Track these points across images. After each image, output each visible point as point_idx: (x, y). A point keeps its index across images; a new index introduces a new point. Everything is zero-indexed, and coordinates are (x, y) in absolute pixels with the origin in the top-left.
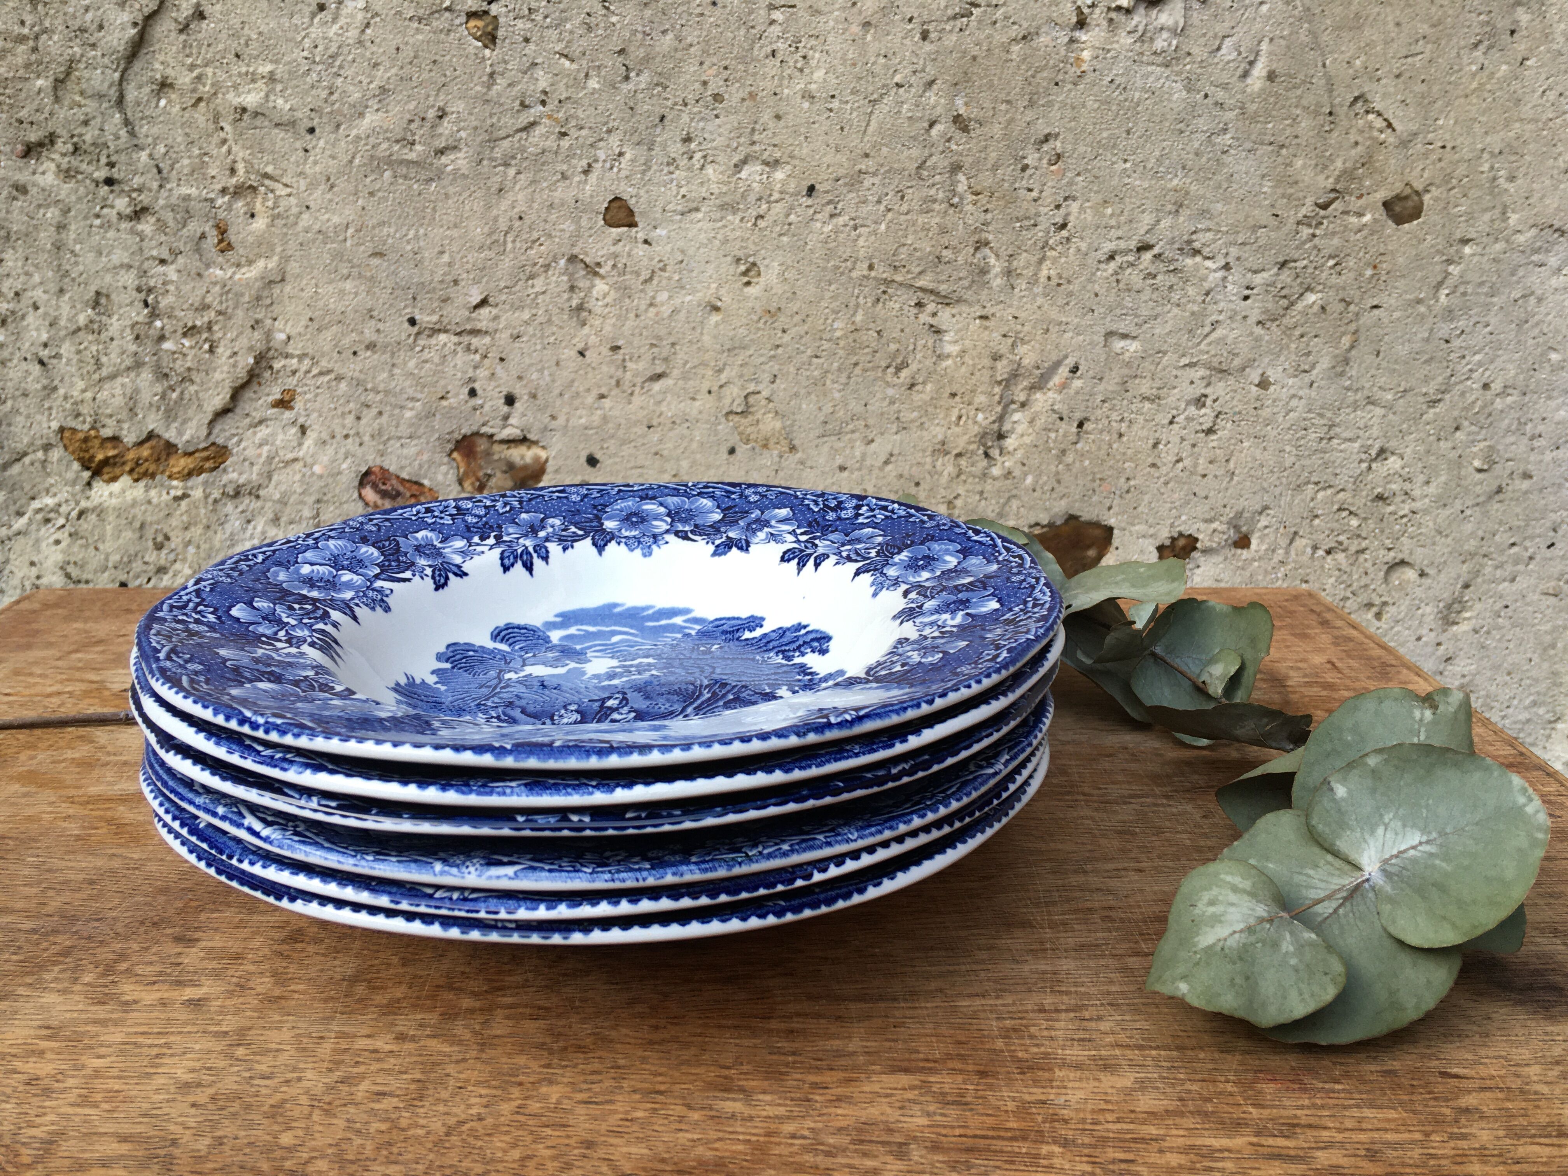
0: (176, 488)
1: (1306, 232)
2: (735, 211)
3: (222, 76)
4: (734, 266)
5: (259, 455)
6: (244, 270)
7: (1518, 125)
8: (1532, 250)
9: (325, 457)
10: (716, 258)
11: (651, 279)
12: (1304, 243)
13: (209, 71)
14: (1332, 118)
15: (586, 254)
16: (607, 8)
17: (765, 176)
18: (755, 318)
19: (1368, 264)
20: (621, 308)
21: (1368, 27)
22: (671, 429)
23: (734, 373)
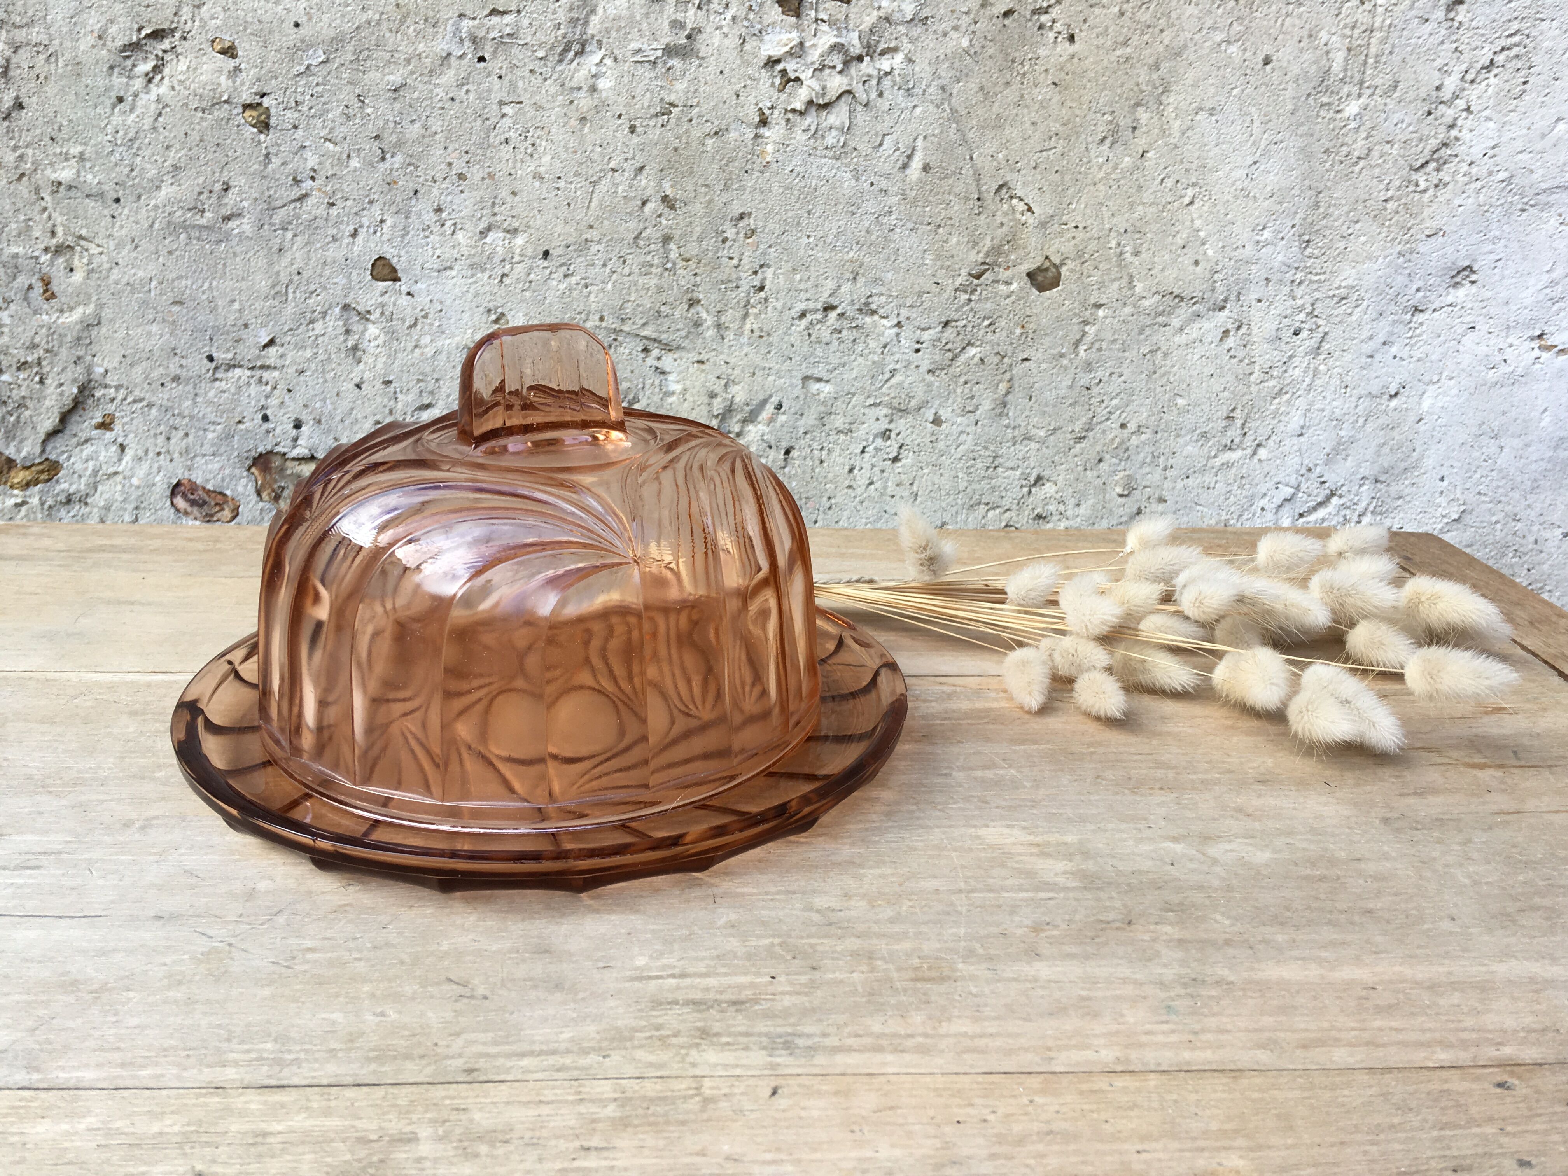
0: (17, 496)
1: (964, 297)
2: (483, 271)
3: (40, 156)
4: (486, 315)
5: (86, 469)
6: (66, 315)
7: (1140, 208)
8: (1156, 313)
9: (142, 471)
10: (470, 309)
11: (415, 324)
12: (963, 306)
13: (30, 151)
14: (979, 203)
15: (358, 303)
16: (363, 102)
17: (507, 242)
19: (1017, 324)
20: (390, 348)
21: (1008, 127)
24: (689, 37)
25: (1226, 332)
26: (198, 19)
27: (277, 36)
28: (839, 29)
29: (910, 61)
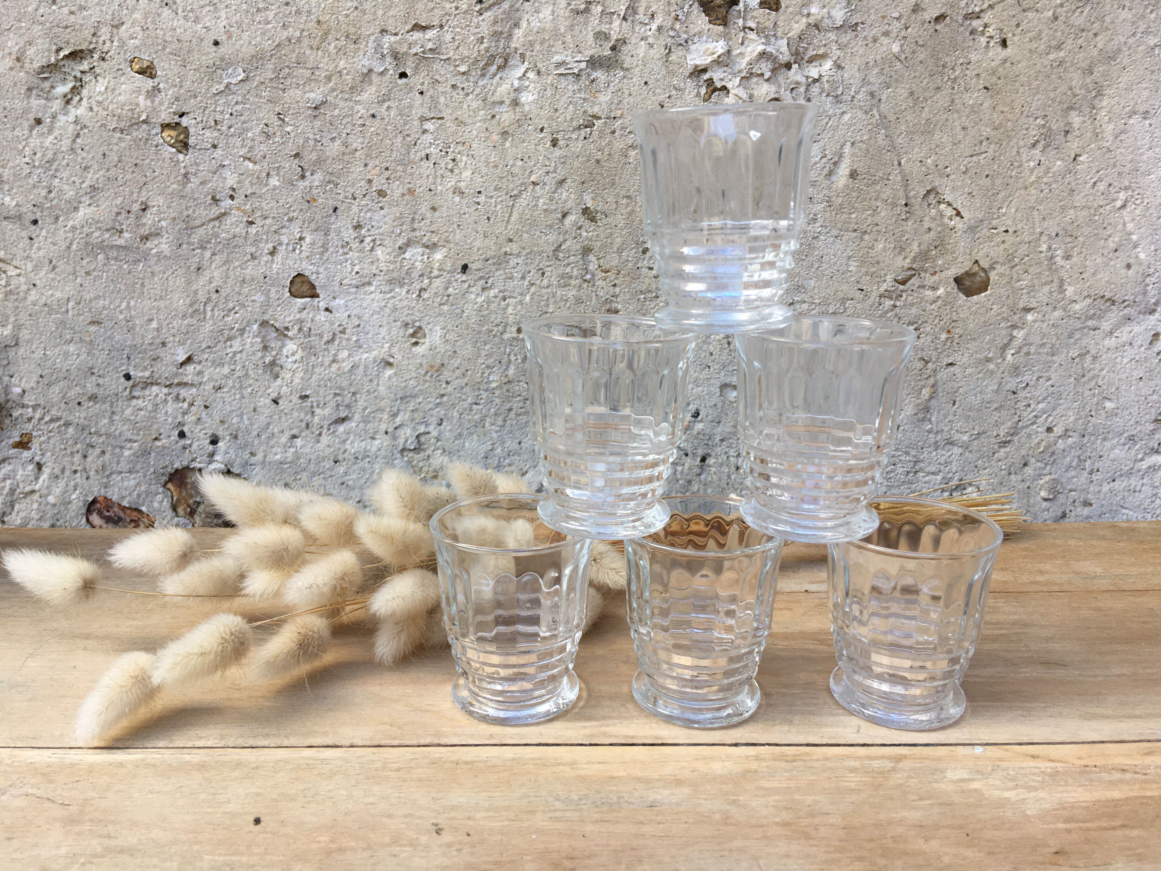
1: (888, 303)
2: (402, 285)
4: (403, 329)
7: (1072, 212)
8: (1086, 317)
9: (58, 489)
10: (388, 323)
11: (333, 340)
12: (887, 312)
14: (907, 209)
15: (276, 320)
16: (283, 120)
17: (426, 257)
18: (423, 372)
19: (942, 329)
20: (308, 364)
21: (937, 132)
22: (355, 463)
23: (407, 416)
24: (613, 48)
25: (1156, 335)
26: (116, 39)
27: (196, 55)
28: (766, 37)
29: (839, 67)
